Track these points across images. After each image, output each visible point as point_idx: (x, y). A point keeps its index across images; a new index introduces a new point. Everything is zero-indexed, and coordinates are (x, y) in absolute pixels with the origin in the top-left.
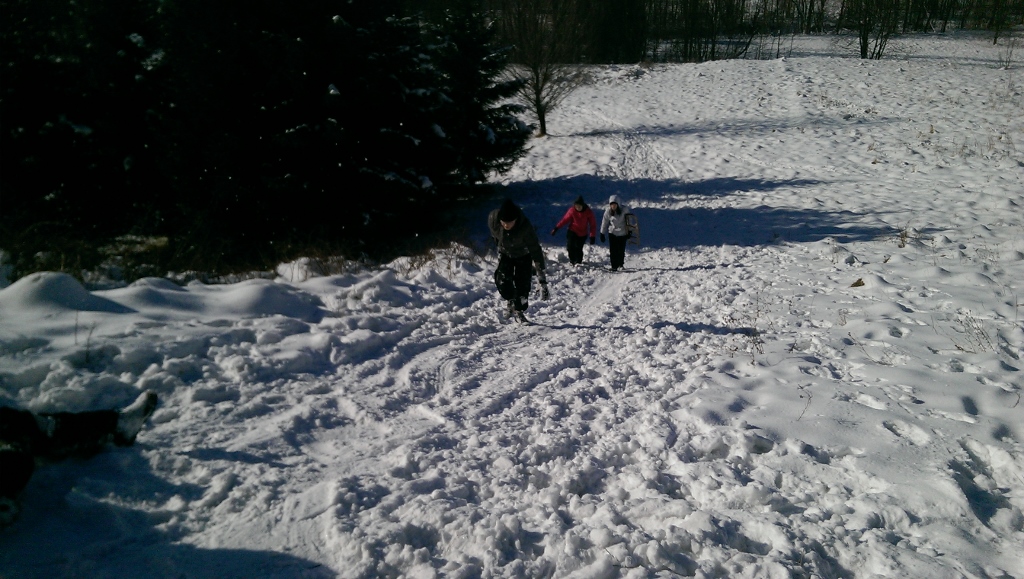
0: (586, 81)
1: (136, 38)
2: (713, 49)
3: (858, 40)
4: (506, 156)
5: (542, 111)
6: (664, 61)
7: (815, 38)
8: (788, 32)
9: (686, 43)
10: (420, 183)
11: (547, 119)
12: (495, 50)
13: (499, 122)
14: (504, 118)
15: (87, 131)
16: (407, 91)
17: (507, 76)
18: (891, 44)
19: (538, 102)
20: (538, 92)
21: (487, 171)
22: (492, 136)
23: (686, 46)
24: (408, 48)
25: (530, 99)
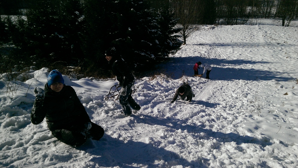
0: (198, 29)
1: (77, 13)
2: (236, 21)
3: (281, 21)
4: (174, 50)
5: (185, 37)
6: (221, 24)
7: (268, 19)
8: (259, 18)
9: (228, 19)
10: (151, 56)
11: (186, 39)
12: (174, 19)
13: (173, 40)
14: (175, 39)
15: (62, 37)
16: (149, 30)
17: (176, 27)
18: (292, 22)
19: (184, 35)
20: (184, 32)
21: (169, 54)
22: (171, 44)
23: (228, 21)
24: (150, 18)
25: (182, 34)
